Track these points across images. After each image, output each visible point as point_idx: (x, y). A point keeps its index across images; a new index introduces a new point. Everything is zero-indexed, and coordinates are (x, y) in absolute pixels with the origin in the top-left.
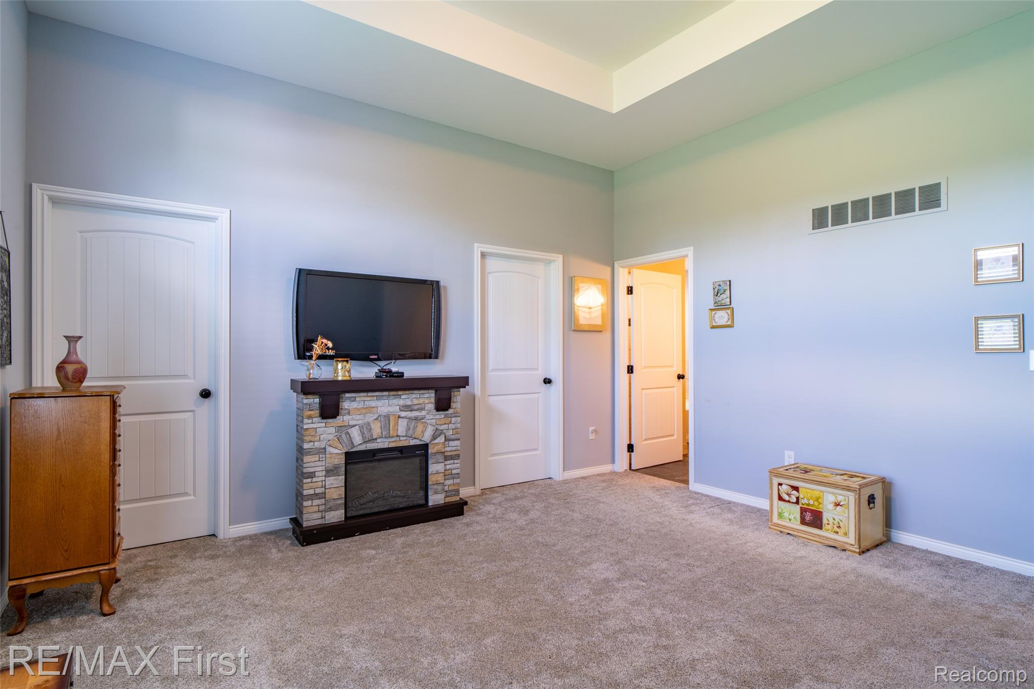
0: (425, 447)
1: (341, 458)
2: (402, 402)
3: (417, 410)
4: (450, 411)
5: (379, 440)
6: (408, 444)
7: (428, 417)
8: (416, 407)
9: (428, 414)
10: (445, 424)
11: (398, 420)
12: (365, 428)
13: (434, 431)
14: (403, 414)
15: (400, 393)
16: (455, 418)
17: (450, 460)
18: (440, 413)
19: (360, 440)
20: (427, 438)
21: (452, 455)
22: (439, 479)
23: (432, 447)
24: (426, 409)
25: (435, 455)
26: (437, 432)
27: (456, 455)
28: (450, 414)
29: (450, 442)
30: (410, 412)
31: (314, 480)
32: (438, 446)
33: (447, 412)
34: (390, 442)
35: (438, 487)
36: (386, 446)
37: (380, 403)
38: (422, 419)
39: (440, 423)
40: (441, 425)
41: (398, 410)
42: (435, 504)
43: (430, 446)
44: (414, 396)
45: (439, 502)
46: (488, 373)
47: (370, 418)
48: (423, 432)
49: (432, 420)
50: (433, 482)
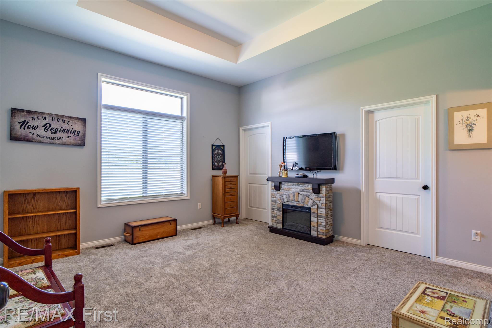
0: (309, 209)
1: (281, 206)
2: (300, 188)
3: (306, 192)
4: (320, 195)
5: (293, 202)
6: (303, 206)
7: (310, 195)
8: (306, 191)
9: (311, 194)
10: (318, 200)
11: (298, 195)
12: (288, 196)
13: (313, 203)
14: (301, 193)
15: (299, 184)
16: (323, 198)
17: (320, 218)
18: (316, 195)
19: (286, 200)
20: (309, 205)
21: (321, 216)
22: (315, 225)
23: (312, 209)
24: (310, 192)
25: (313, 213)
26: (314, 203)
27: (323, 216)
28: (320, 196)
29: (320, 209)
30: (303, 192)
31: (274, 211)
32: (314, 210)
33: (318, 195)
34: (296, 203)
35: (315, 228)
36: (295, 205)
37: (293, 187)
38: (308, 196)
39: (316, 199)
40: (316, 200)
41: (299, 191)
42: (313, 235)
43: (311, 209)
44: (305, 186)
45: (315, 235)
46: (376, 179)
47: (290, 193)
48: (308, 202)
49: (312, 198)
50: (313, 225)
